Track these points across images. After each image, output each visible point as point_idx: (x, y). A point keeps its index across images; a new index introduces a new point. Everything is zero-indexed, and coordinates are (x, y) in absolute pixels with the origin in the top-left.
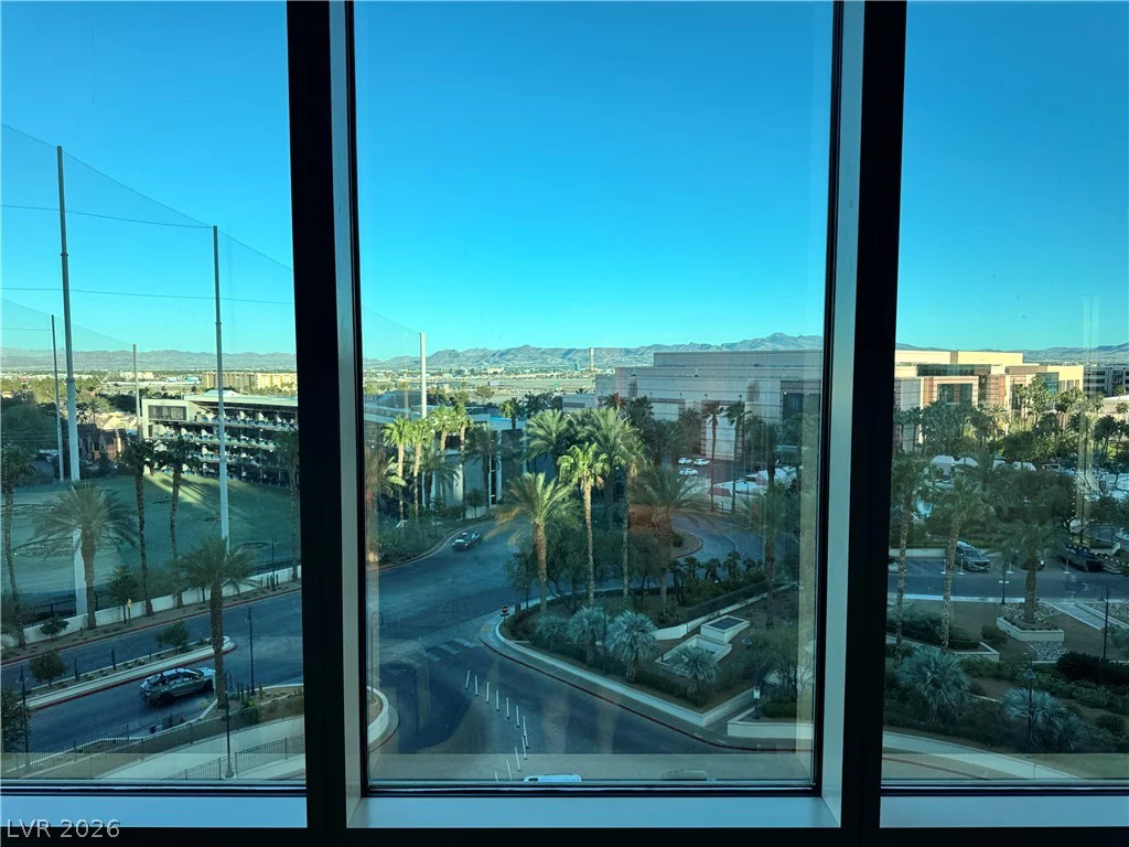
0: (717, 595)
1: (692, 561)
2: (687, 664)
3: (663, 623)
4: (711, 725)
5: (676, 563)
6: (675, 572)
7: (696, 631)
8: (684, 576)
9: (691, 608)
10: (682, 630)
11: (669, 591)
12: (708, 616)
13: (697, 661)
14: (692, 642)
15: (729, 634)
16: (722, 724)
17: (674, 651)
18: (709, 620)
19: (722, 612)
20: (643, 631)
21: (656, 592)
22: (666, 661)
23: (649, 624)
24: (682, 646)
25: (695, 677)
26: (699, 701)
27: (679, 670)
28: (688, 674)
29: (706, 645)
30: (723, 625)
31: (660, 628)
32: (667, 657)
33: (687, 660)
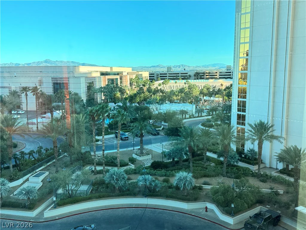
0: (35, 164)
1: (22, 153)
2: (25, 194)
3: (11, 180)
4: (37, 215)
5: (15, 155)
6: (15, 158)
7: (27, 180)
8: (19, 160)
9: (25, 171)
10: (21, 181)
11: (14, 166)
12: (31, 173)
13: (28, 192)
14: (25, 186)
15: (42, 177)
16: (42, 213)
17: (19, 190)
18: (32, 175)
19: (37, 170)
20: (4, 185)
21: (8, 168)
22: (15, 195)
23: (6, 181)
24: (22, 187)
25: (29, 198)
26: (30, 207)
27: (21, 197)
28: (26, 198)
29: (34, 185)
30: (38, 176)
31: (11, 182)
32: (15, 193)
33: (25, 192)
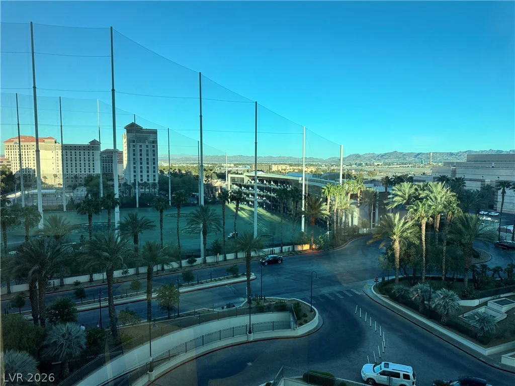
0: (500, 286)
1: (484, 267)
2: (478, 320)
3: (464, 297)
4: (490, 355)
5: (474, 266)
6: (473, 271)
7: (485, 304)
8: (478, 274)
9: (483, 291)
10: (476, 302)
11: (470, 281)
12: (493, 297)
13: (483, 320)
14: (482, 310)
15: (505, 308)
16: (498, 356)
17: (470, 313)
18: (494, 299)
19: (502, 296)
20: (452, 300)
21: (462, 280)
22: (465, 317)
23: (456, 296)
24: (475, 311)
25: (482, 328)
26: (485, 341)
27: (472, 323)
28: (478, 326)
29: (493, 313)
30: (502, 303)
31: (462, 300)
32: (465, 315)
33: (478, 318)
